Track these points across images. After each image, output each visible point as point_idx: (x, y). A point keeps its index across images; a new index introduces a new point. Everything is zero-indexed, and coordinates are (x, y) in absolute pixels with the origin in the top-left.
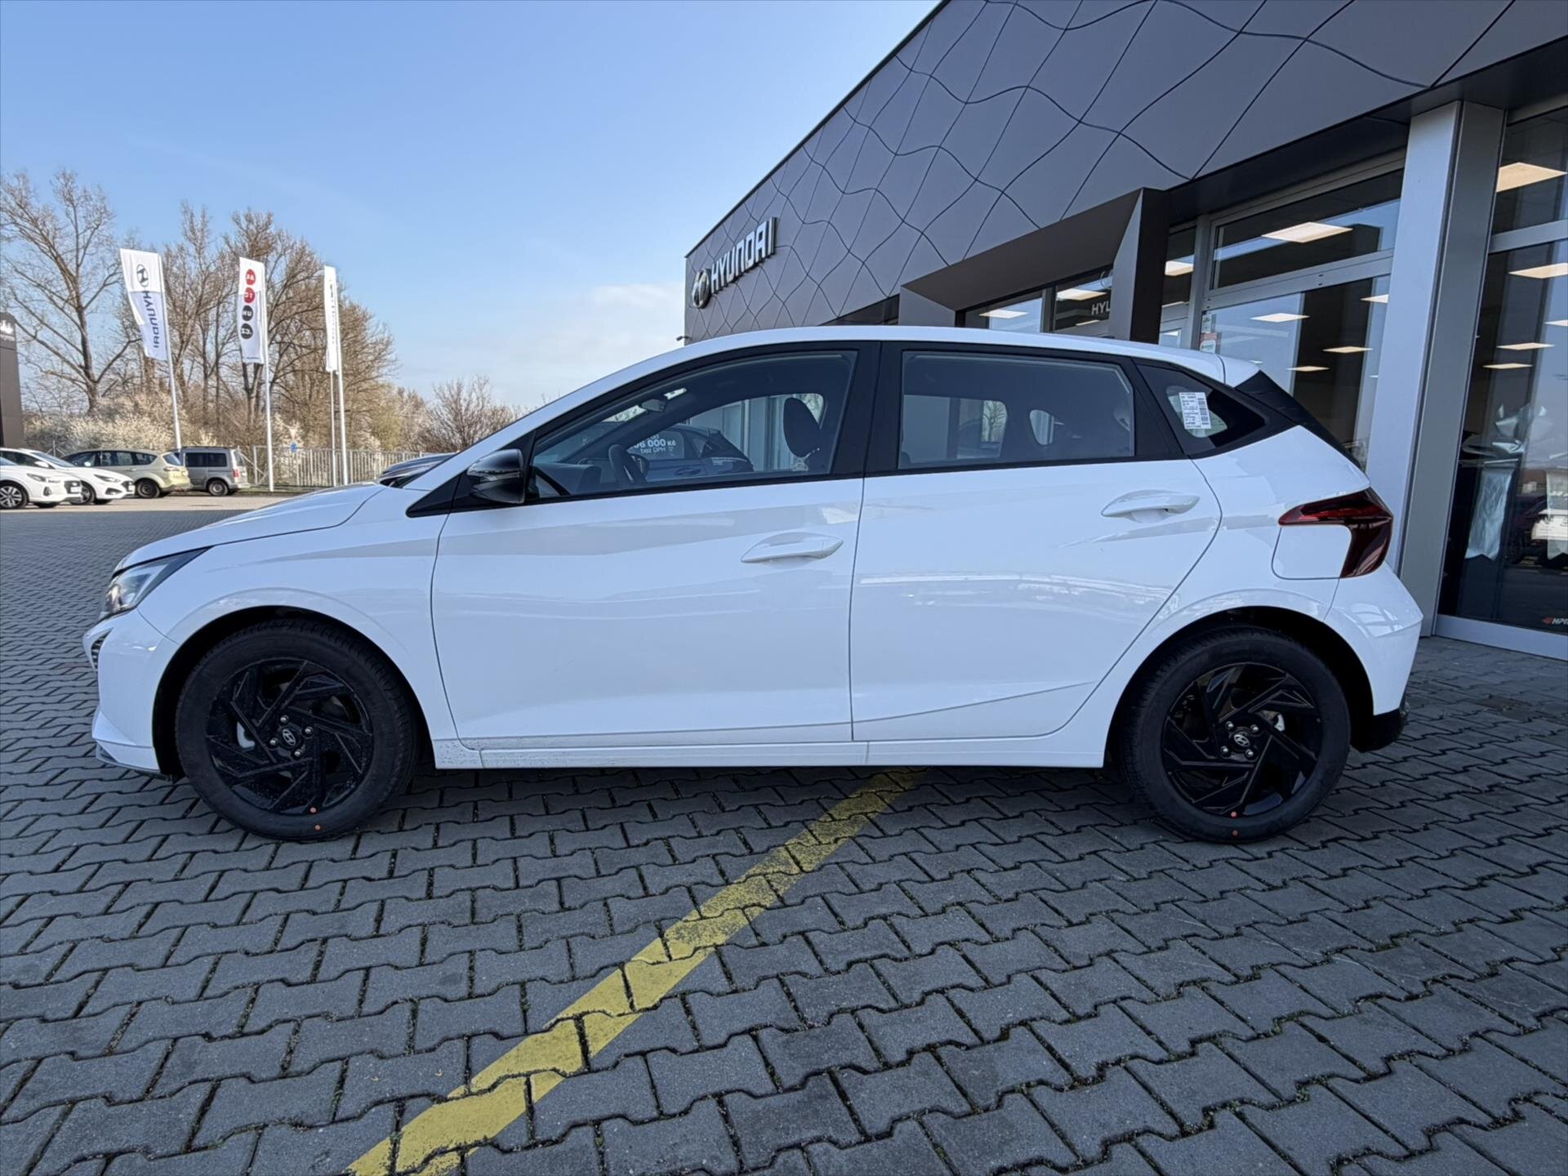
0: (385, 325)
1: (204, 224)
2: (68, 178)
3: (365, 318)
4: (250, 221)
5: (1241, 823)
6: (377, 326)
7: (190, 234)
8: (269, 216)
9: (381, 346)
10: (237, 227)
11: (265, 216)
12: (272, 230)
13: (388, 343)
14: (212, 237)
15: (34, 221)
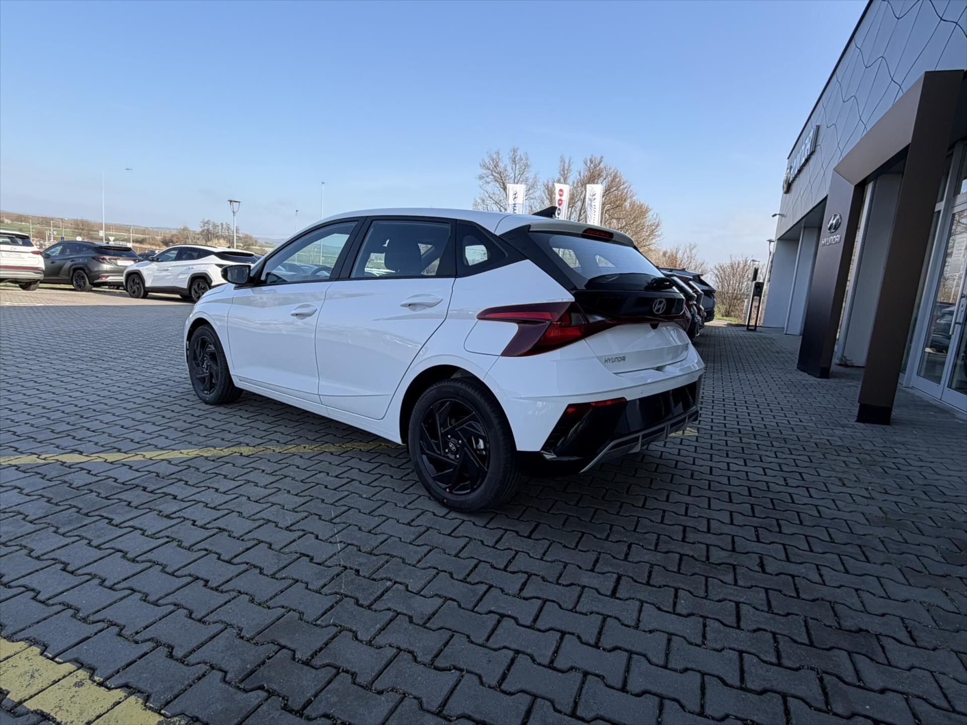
0: (657, 215)
1: (569, 166)
2: (515, 151)
3: (647, 211)
4: (592, 162)
5: (450, 496)
6: (653, 215)
7: (562, 172)
8: (602, 158)
9: (654, 227)
10: (585, 166)
11: (599, 158)
12: (602, 165)
13: (657, 226)
14: (572, 173)
15: (500, 173)
